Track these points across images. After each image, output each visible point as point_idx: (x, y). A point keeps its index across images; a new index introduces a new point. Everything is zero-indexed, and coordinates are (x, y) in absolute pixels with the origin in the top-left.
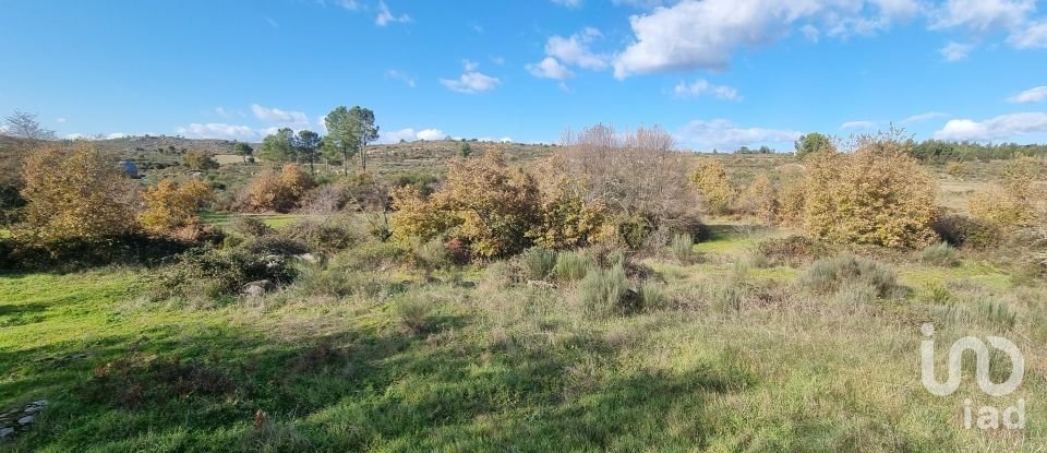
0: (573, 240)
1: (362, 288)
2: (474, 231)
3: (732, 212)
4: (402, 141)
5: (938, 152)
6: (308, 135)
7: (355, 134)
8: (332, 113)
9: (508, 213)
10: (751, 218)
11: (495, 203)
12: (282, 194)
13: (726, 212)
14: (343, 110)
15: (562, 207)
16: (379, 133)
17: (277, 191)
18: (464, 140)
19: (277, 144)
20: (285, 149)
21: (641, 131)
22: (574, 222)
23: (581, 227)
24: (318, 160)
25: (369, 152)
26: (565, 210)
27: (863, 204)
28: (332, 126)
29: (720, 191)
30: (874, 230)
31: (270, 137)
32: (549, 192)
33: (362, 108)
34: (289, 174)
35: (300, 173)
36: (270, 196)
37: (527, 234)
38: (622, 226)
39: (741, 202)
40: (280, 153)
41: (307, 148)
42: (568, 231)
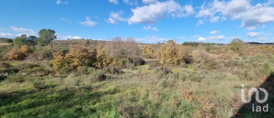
0: (105, 65)
1: (28, 80)
2: (77, 64)
3: (152, 58)
4: (69, 39)
5: (196, 44)
6: (32, 37)
7: (48, 37)
8: (41, 30)
9: (87, 59)
10: (156, 59)
11: (84, 56)
12: (21, 55)
13: (150, 58)
14: (44, 30)
15: (102, 57)
16: (57, 37)
17: (19, 54)
18: (88, 40)
19: (20, 39)
20: (24, 41)
21: (128, 38)
22: (106, 61)
23: (108, 62)
24: (36, 45)
25: (57, 42)
26: (103, 58)
27: (170, 55)
28: (41, 34)
29: (149, 53)
30: (173, 61)
31: (18, 37)
32: (99, 53)
33: (51, 30)
34: (24, 49)
35: (28, 48)
36: (16, 56)
37: (93, 64)
38: (123, 61)
39: (154, 55)
40: (21, 42)
41: (32, 41)
42: (104, 63)
